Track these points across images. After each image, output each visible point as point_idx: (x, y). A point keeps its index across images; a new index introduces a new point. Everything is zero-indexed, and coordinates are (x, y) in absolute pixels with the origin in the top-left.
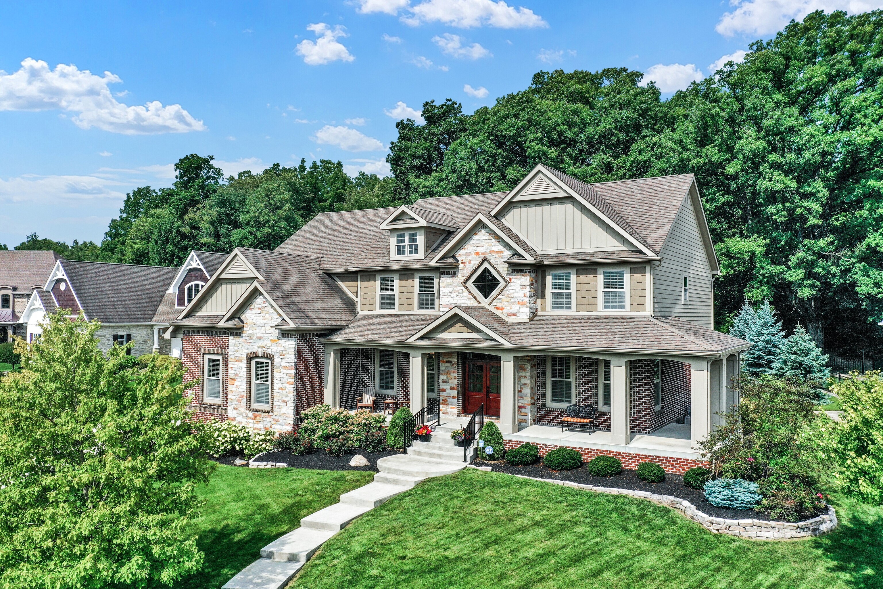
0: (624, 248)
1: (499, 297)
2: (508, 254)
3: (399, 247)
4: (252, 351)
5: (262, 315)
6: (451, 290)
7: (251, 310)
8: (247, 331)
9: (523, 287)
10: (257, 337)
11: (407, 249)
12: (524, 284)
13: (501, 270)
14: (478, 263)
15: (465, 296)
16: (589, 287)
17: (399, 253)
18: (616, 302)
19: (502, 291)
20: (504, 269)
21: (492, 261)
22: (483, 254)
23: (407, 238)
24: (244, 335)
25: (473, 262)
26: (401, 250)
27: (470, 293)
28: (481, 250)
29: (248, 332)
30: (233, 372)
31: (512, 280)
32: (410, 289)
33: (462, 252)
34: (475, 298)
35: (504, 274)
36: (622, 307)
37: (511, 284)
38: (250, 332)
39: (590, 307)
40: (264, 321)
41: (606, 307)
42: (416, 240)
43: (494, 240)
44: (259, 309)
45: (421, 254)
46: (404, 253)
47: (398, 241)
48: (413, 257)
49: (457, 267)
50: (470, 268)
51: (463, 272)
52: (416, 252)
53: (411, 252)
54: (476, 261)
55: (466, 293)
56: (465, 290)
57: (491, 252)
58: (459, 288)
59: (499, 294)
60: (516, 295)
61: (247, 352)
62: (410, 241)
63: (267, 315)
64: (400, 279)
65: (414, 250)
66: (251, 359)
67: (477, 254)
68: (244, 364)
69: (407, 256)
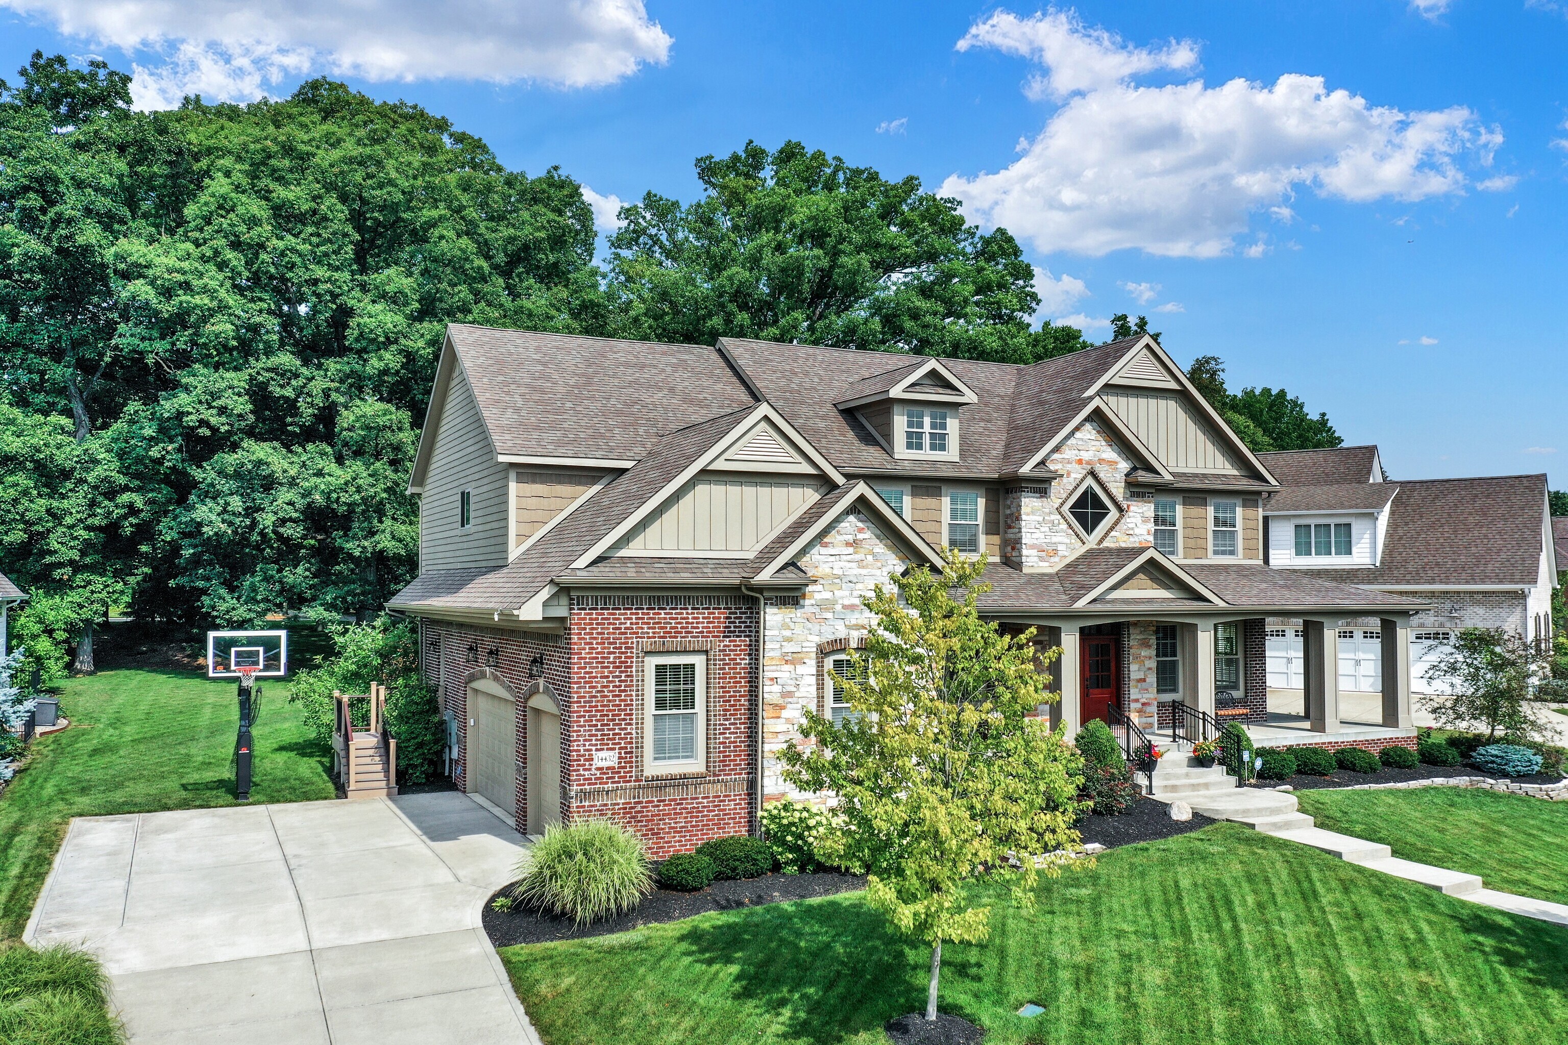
0: (1235, 472)
1: (1113, 533)
2: (1124, 466)
3: (909, 435)
4: (832, 637)
5: (858, 557)
6: (1041, 519)
7: (826, 545)
8: (816, 594)
9: (1145, 520)
10: (845, 607)
11: (927, 440)
12: (1146, 515)
13: (1114, 491)
14: (1080, 476)
15: (1062, 531)
16: (1195, 523)
17: (909, 446)
18: (1225, 545)
19: (1117, 523)
20: (1118, 490)
21: (1102, 475)
22: (1088, 463)
23: (927, 421)
24: (807, 602)
25: (1073, 475)
26: (914, 441)
27: (1070, 527)
28: (1086, 456)
29: (817, 596)
30: (776, 688)
31: (1132, 508)
32: (933, 515)
33: (1056, 456)
34: (1078, 536)
35: (1120, 497)
36: (1232, 553)
37: (1131, 514)
38: (827, 595)
39: (1200, 553)
40: (864, 572)
41: (1216, 553)
42: (943, 426)
43: (1104, 443)
44: (848, 544)
45: (952, 453)
46: (919, 447)
47: (910, 424)
48: (938, 455)
49: (1048, 481)
50: (1068, 483)
51: (1058, 490)
52: (943, 448)
53: (933, 447)
54: (1077, 473)
55: (1064, 526)
56: (1062, 521)
57: (1101, 461)
58: (1053, 517)
59: (1112, 529)
60: (1137, 531)
61: (817, 639)
62: (933, 426)
63: (870, 558)
64: (914, 495)
65: (939, 442)
66: (827, 654)
67: (1080, 462)
68: (810, 667)
69: (927, 454)
